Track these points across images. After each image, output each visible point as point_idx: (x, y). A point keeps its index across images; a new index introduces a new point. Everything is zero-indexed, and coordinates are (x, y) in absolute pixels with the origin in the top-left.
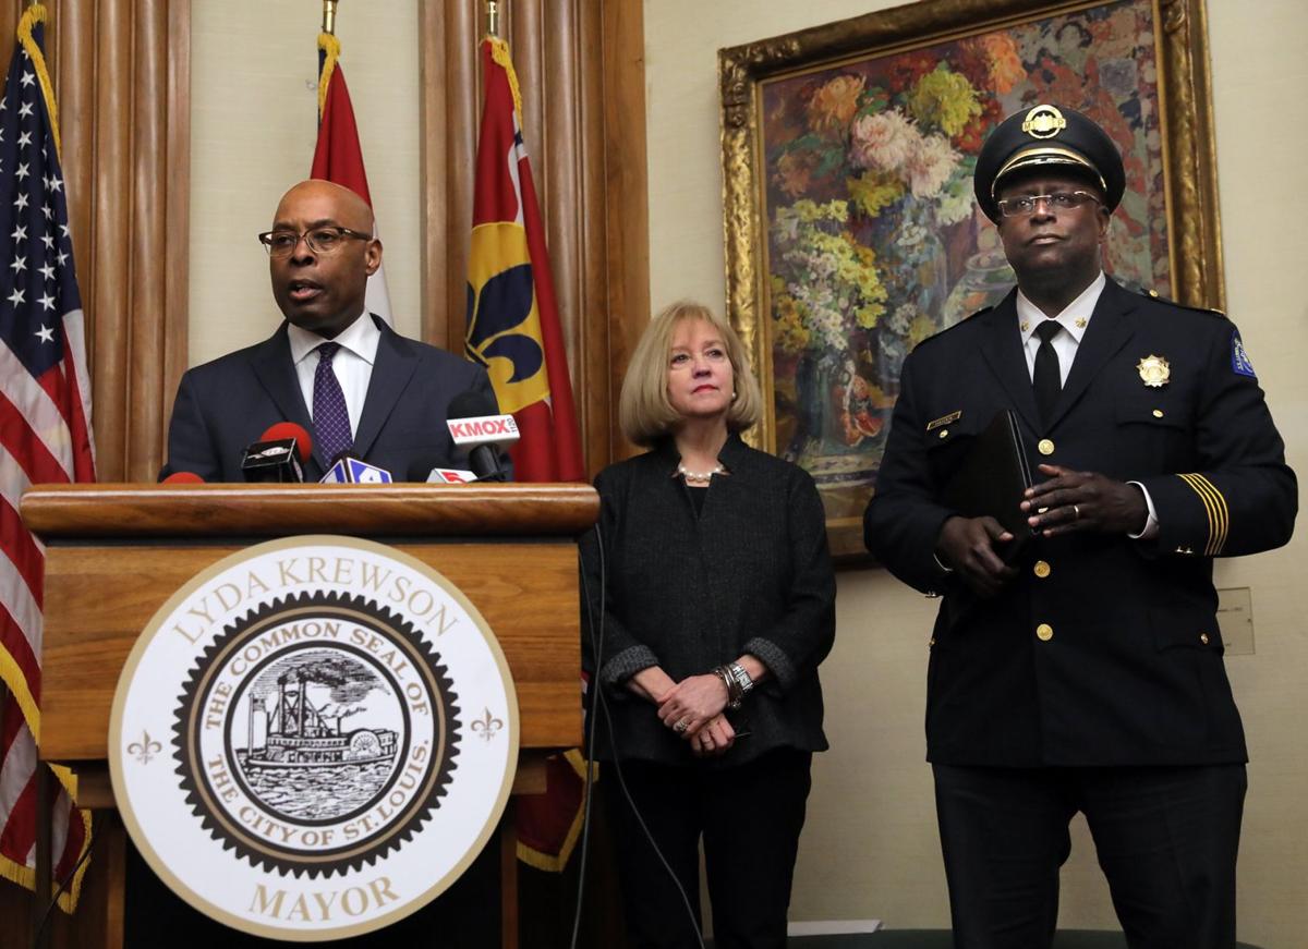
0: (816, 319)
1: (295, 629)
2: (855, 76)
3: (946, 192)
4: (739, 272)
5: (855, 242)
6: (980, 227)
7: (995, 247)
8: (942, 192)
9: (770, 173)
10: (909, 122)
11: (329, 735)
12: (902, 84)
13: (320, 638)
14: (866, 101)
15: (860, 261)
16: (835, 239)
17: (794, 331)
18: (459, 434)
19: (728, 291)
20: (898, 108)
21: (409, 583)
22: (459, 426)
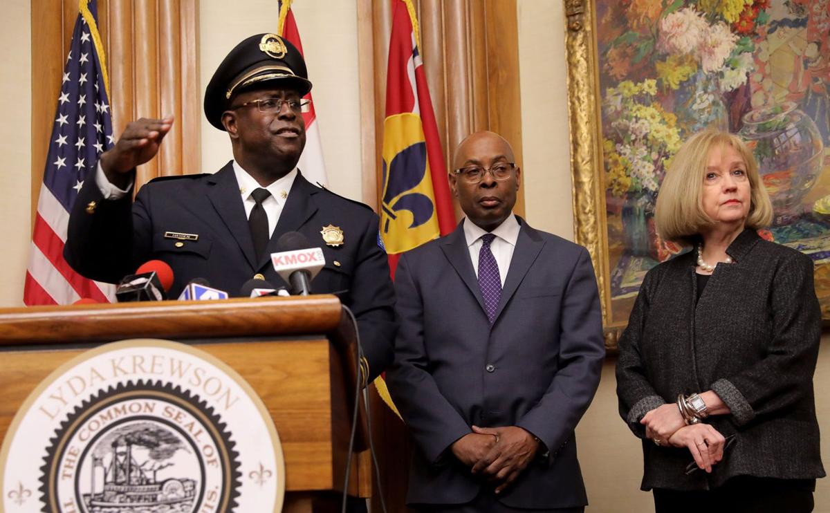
0: (636, 169)
1: (124, 408)
3: (727, 66)
4: (579, 138)
5: (662, 109)
6: (752, 91)
7: (764, 105)
8: (724, 66)
9: (601, 63)
10: (700, 16)
11: (148, 483)
13: (141, 413)
15: (666, 123)
16: (648, 108)
17: (620, 179)
18: (279, 264)
19: (572, 153)
20: (692, 6)
21: (204, 372)
22: (280, 258)
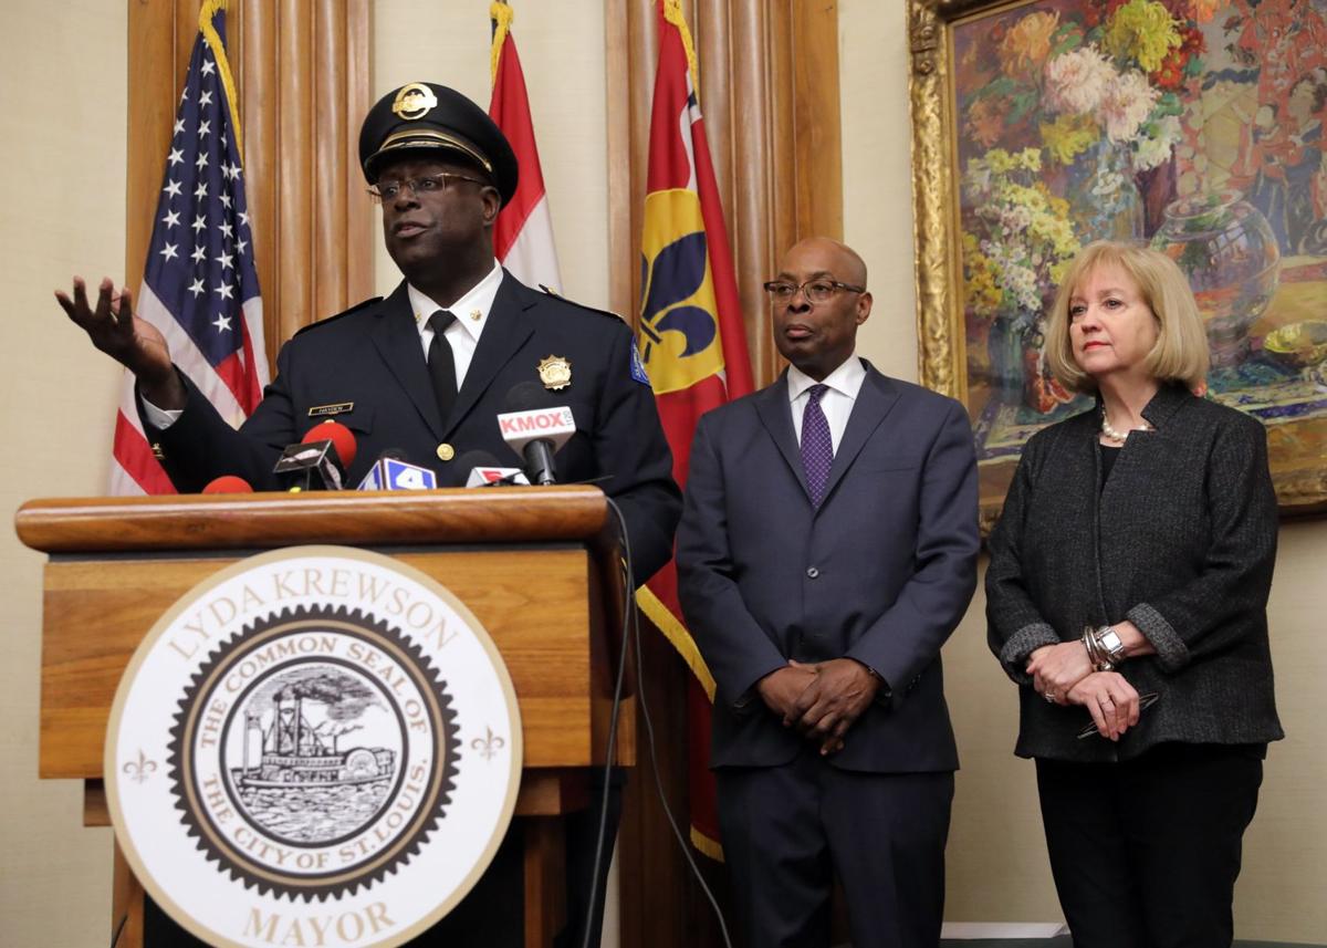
0: (1009, 277)
1: (291, 644)
2: (1049, 11)
3: (1143, 134)
4: (927, 231)
5: (1048, 192)
6: (1179, 171)
7: (1195, 193)
8: (1139, 134)
9: (961, 122)
10: (1105, 59)
11: (325, 754)
12: (1097, 17)
13: (316, 653)
14: (1059, 38)
15: (1055, 213)
16: (1028, 190)
17: (986, 292)
18: (509, 430)
19: (917, 251)
20: (1093, 44)
21: (408, 595)
22: (511, 421)
